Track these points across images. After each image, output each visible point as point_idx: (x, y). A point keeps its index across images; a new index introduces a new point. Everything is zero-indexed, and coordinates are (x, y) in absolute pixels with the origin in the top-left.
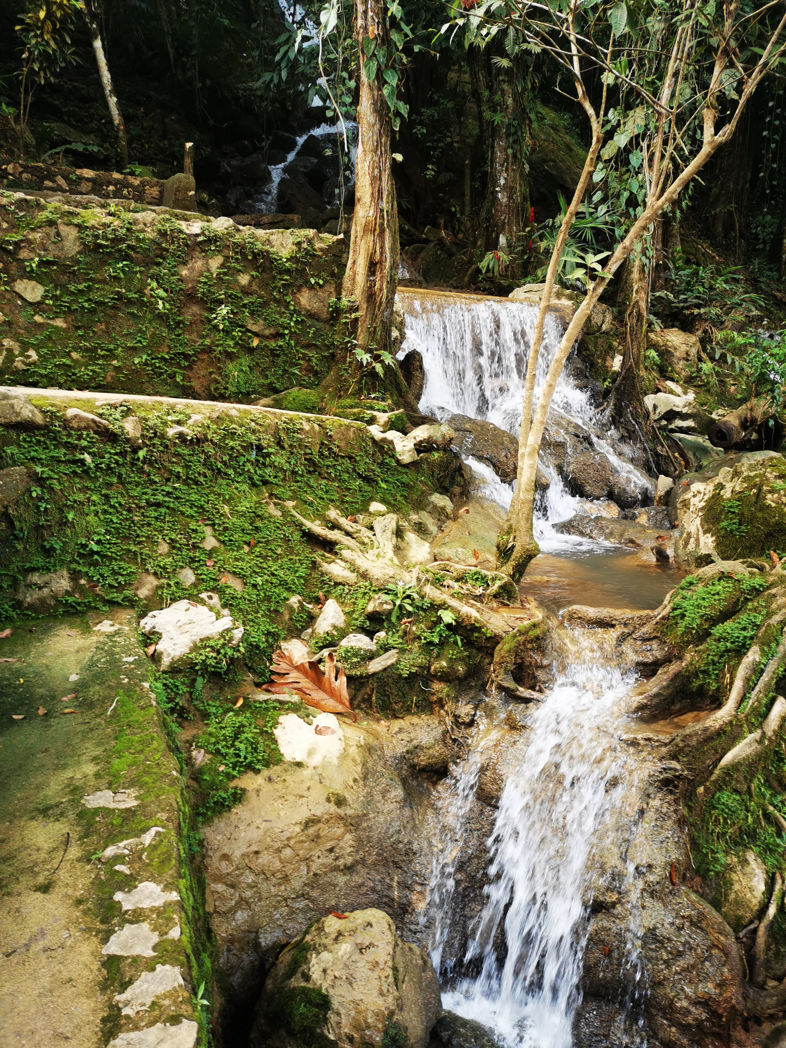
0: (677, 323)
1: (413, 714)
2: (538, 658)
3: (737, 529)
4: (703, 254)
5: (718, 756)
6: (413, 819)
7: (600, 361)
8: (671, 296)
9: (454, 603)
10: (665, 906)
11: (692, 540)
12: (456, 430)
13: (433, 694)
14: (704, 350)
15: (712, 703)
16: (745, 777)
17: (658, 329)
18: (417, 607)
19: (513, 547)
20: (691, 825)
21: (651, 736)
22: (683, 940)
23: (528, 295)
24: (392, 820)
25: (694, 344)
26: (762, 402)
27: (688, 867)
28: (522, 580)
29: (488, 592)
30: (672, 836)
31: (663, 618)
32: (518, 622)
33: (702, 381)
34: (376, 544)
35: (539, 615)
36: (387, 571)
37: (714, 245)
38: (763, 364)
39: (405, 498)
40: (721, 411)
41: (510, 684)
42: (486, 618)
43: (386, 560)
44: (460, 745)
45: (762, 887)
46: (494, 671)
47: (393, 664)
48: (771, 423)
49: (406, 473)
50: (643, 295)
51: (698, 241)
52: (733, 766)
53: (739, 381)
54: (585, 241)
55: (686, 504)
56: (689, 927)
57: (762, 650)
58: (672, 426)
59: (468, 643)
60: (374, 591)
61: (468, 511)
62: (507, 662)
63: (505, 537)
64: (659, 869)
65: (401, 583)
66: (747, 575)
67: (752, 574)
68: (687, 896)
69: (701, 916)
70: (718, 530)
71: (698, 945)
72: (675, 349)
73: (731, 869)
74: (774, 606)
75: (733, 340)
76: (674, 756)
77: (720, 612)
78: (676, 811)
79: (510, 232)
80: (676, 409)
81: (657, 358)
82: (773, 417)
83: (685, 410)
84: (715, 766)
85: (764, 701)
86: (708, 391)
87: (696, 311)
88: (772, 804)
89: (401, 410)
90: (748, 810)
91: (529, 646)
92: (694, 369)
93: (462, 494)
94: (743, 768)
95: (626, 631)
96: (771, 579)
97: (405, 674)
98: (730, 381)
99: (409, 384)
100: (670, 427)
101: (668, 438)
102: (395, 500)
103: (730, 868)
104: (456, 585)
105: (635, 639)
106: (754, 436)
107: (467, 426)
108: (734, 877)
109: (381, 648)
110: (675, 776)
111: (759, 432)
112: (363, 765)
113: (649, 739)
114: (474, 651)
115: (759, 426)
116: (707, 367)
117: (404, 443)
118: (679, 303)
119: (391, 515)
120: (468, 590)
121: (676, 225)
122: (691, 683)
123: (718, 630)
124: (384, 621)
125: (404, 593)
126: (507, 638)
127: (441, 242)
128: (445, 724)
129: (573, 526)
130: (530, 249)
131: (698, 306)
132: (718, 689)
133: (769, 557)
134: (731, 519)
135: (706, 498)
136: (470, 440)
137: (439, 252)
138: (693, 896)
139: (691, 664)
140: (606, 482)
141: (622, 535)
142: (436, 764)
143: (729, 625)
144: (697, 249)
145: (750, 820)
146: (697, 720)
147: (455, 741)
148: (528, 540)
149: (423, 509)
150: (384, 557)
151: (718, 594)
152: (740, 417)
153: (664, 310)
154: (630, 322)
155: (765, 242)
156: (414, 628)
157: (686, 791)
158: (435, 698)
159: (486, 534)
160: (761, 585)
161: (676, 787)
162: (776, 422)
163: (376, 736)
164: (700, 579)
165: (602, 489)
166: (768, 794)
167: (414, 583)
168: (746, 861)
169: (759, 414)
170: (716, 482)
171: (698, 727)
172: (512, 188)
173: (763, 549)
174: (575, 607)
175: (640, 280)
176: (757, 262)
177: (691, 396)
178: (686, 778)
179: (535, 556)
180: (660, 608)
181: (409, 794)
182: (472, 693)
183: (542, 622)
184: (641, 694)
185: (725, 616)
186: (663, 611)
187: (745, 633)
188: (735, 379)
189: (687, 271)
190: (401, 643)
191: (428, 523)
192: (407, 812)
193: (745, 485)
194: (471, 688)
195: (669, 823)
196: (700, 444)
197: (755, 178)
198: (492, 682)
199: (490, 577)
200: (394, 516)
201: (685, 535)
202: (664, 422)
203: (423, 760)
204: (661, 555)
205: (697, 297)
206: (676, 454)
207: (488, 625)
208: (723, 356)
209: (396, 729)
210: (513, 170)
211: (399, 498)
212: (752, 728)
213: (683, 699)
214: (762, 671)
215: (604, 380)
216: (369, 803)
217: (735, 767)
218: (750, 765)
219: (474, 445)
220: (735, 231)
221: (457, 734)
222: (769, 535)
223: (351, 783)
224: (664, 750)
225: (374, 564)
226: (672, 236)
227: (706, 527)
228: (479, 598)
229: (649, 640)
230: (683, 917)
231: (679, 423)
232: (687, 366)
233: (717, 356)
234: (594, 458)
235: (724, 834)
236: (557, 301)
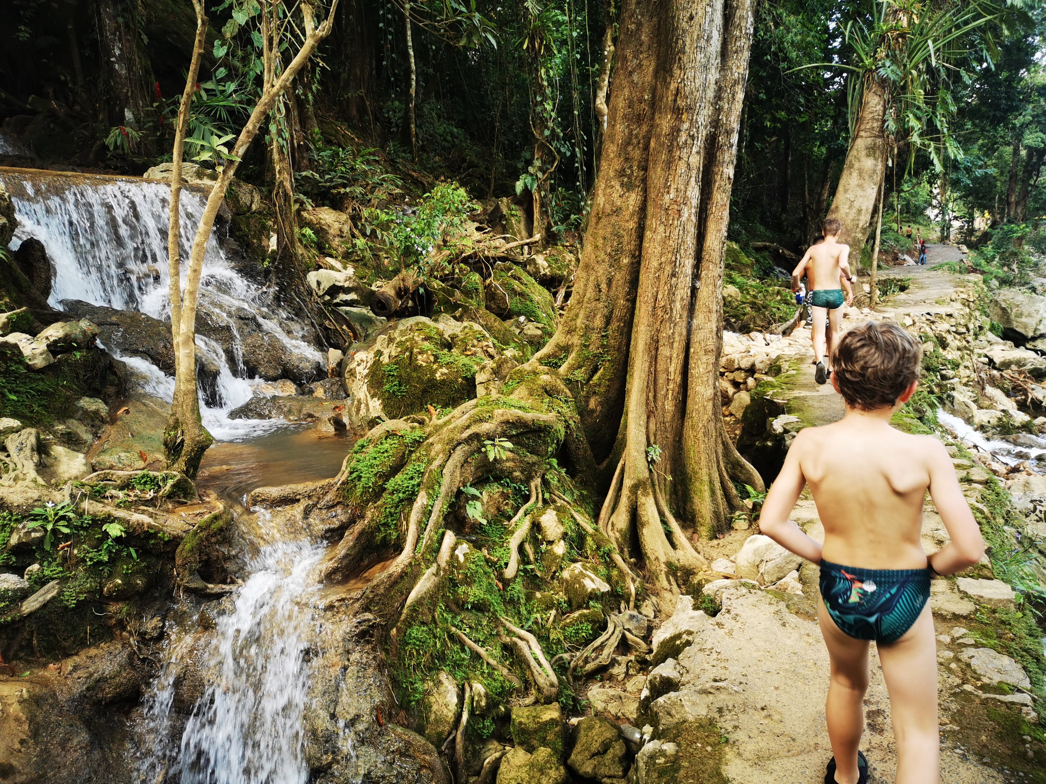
0: (327, 202)
1: (89, 647)
2: (225, 550)
3: (398, 390)
4: (343, 136)
5: (404, 597)
6: (106, 760)
7: (255, 241)
8: (317, 176)
9: (121, 513)
10: (376, 748)
11: (363, 406)
12: (99, 324)
13: (111, 618)
14: (356, 227)
15: (395, 551)
16: (429, 609)
17: (310, 208)
18: (76, 527)
19: (183, 441)
20: (390, 666)
21: (344, 596)
22: (395, 772)
23: (164, 174)
24: (79, 769)
25: (346, 222)
26: (411, 272)
27: (392, 705)
28: (200, 473)
29: (161, 493)
30: (374, 682)
31: (343, 483)
32: (199, 518)
33: (358, 256)
34: (11, 466)
35: (220, 506)
36: (29, 495)
37: (352, 127)
38: (406, 238)
39: (45, 407)
40: (379, 283)
41: (198, 584)
42: (162, 521)
43: (28, 482)
44: (151, 664)
45: (455, 700)
46: (178, 574)
47: (53, 598)
48: (421, 290)
49: (42, 380)
50: (286, 176)
51: (336, 123)
52: (417, 602)
53: (391, 255)
54: (220, 119)
55: (353, 373)
56: (400, 759)
57: (429, 494)
58: (337, 300)
59: (144, 553)
60: (16, 520)
61: (127, 412)
62: (191, 562)
63: (172, 433)
64: (366, 716)
65: (50, 505)
66: (409, 430)
67: (413, 428)
68: (394, 731)
69: (408, 744)
70: (383, 393)
71: (409, 772)
72: (329, 226)
73: (429, 694)
74: (433, 453)
75: (377, 218)
76: (366, 609)
77: (391, 467)
78: (374, 658)
79: (136, 105)
80: (338, 284)
81: (313, 236)
82: (422, 285)
83: (346, 285)
84: (403, 607)
85: (435, 538)
86: (365, 265)
87: (342, 191)
88: (454, 625)
89: (24, 308)
90: (435, 637)
91: (213, 540)
92: (349, 245)
93: (118, 394)
94: (426, 602)
95: (311, 503)
96: (428, 430)
97: (72, 604)
98: (383, 254)
99: (31, 277)
100: (335, 301)
101: (333, 312)
102: (32, 412)
103: (427, 693)
104: (121, 494)
105: (321, 509)
106: (410, 303)
107: (114, 319)
108: (432, 699)
109: (36, 582)
110: (370, 626)
111: (413, 300)
112: (31, 722)
113: (343, 600)
114: (154, 560)
115: (412, 294)
116: (360, 242)
117: (33, 346)
118: (325, 182)
119: (29, 430)
120: (135, 496)
121: (310, 108)
122: (374, 538)
123: (390, 485)
124: (35, 551)
125: (56, 514)
126: (187, 537)
127: (52, 114)
128: (130, 645)
129: (251, 410)
130: (162, 125)
131: (345, 186)
132: (398, 537)
133: (428, 411)
134: (392, 382)
135: (369, 365)
136: (120, 334)
137: (52, 126)
138: (399, 730)
139: (373, 520)
140: (279, 361)
141: (300, 411)
142: (125, 691)
143: (399, 477)
144: (337, 131)
145: (438, 645)
146: (383, 569)
147: (144, 660)
148: (197, 432)
149: (71, 417)
150: (24, 480)
151: (386, 451)
152: (395, 288)
153: (312, 189)
154: (279, 202)
155: (397, 125)
156: (76, 552)
157: (382, 636)
158: (113, 621)
159: (153, 432)
160: (420, 437)
161: (372, 636)
162: (426, 290)
163: (45, 683)
164: (370, 441)
165: (276, 368)
166: (449, 617)
167: (67, 501)
168: (440, 682)
169: (410, 283)
170: (376, 349)
171: (384, 575)
172: (129, 60)
173: (422, 405)
174: (257, 490)
175: (281, 161)
176: (391, 144)
177: (350, 271)
178: (379, 625)
179: (208, 446)
180: (340, 474)
181: (96, 734)
182: (158, 605)
183: (224, 512)
184: (331, 559)
185: (395, 470)
186: (342, 477)
187: (413, 482)
188: (387, 253)
189: (328, 153)
190: (61, 572)
191: (78, 431)
192: (97, 755)
193: (399, 349)
194: (155, 599)
195: (370, 671)
196: (365, 315)
197: (379, 67)
198: (179, 586)
199: (160, 478)
200: (33, 431)
201: (356, 402)
202: (327, 298)
203: (109, 691)
204: (338, 424)
205: (341, 177)
206: (344, 327)
207: (165, 529)
208: (373, 232)
209: (70, 668)
210: (128, 40)
211: (36, 408)
212: (428, 564)
213: (370, 553)
214: (431, 512)
215: (263, 260)
216: (44, 761)
217: (419, 602)
218: (431, 597)
219: (125, 338)
220: (368, 115)
221: (146, 653)
222: (425, 391)
223: (17, 746)
224: (357, 605)
225: (11, 490)
226: (308, 118)
227: (372, 392)
228: (151, 502)
229: (333, 506)
230: (393, 752)
231: (343, 297)
232: (342, 242)
233: (368, 233)
234: (263, 339)
235: (419, 664)
236: (198, 181)
